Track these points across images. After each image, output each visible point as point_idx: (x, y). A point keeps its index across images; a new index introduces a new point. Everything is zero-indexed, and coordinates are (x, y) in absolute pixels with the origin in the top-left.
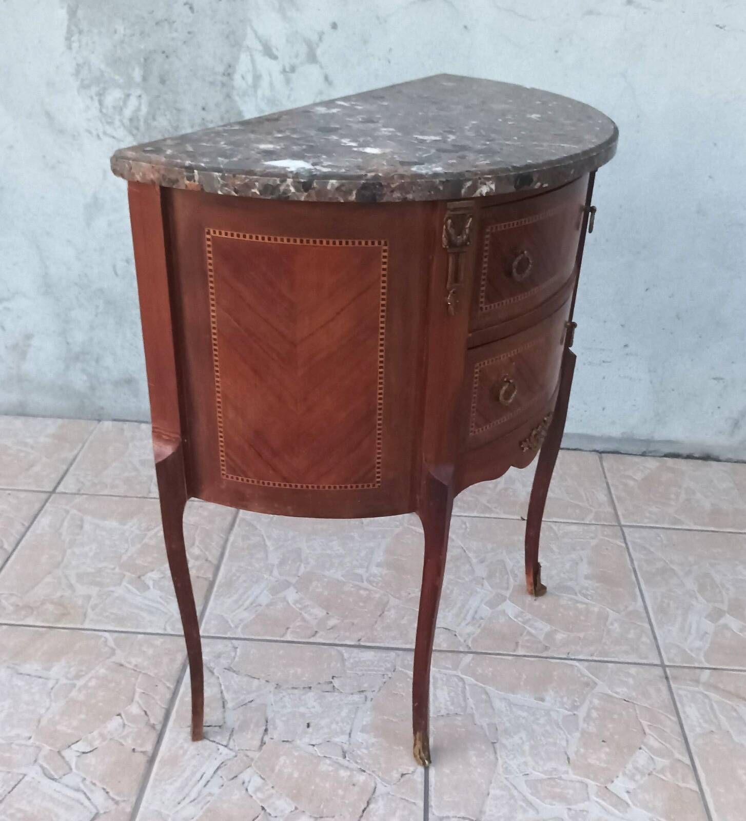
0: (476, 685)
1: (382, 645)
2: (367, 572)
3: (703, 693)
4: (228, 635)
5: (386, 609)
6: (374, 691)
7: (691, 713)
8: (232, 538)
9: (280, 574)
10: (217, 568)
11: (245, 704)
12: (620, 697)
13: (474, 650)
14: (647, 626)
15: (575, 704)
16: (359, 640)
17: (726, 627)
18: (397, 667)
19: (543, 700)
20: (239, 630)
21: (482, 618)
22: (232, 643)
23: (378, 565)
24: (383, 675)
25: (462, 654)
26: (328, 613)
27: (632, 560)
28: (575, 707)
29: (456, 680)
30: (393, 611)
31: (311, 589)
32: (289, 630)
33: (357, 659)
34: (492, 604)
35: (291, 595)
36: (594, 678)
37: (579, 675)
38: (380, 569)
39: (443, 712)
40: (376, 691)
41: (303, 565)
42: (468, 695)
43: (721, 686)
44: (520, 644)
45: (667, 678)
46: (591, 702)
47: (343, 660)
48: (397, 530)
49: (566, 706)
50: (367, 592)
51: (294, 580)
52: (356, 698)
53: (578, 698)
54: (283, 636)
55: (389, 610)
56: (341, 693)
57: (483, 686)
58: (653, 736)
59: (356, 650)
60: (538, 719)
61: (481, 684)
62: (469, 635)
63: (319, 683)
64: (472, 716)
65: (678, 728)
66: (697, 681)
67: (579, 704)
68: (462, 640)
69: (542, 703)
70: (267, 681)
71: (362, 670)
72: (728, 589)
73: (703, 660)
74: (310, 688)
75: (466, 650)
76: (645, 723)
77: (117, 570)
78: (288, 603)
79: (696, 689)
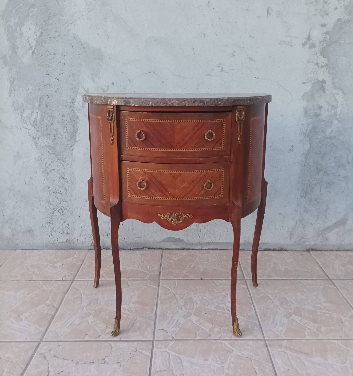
0: (175, 355)
1: (131, 339)
2: (128, 306)
3: (284, 351)
4: (57, 340)
5: (135, 322)
6: (125, 362)
7: (278, 361)
8: (66, 296)
9: (86, 310)
10: (57, 309)
11: (59, 373)
12: (244, 356)
13: (175, 338)
14: (257, 322)
15: (223, 361)
16: (121, 338)
17: (293, 320)
18: (137, 349)
19: (207, 360)
20: (63, 337)
21: (180, 324)
22: (58, 343)
23: (134, 303)
24: (130, 354)
25: (169, 341)
26: (107, 326)
27: (250, 294)
28: (223, 363)
29: (166, 354)
30: (138, 324)
31: (100, 316)
32: (87, 335)
33: (118, 347)
34: (185, 317)
35: (91, 319)
36: (231, 347)
37: (225, 347)
38: (134, 305)
39: (158, 370)
40: (126, 362)
41: (98, 305)
42: (171, 361)
43: (292, 347)
44: (198, 334)
45: (267, 346)
46: (230, 360)
47: (112, 348)
48: (144, 288)
49: (218, 362)
50: (127, 315)
51: (92, 312)
52: (116, 365)
53: (224, 358)
54: (83, 338)
55: (137, 323)
56: (108, 364)
57: (179, 355)
58: (260, 374)
59: (118, 343)
60: (204, 370)
61: (178, 355)
62: (173, 332)
63: (98, 360)
64: (172, 370)
65: (272, 369)
66: (281, 346)
67: (224, 361)
68: (170, 334)
69: (207, 362)
70: (72, 361)
71: (120, 352)
72: (293, 303)
73: (283, 336)
74: (93, 362)
75: (172, 339)
76: (256, 368)
77: (9, 313)
78: (88, 323)
79: (280, 350)
